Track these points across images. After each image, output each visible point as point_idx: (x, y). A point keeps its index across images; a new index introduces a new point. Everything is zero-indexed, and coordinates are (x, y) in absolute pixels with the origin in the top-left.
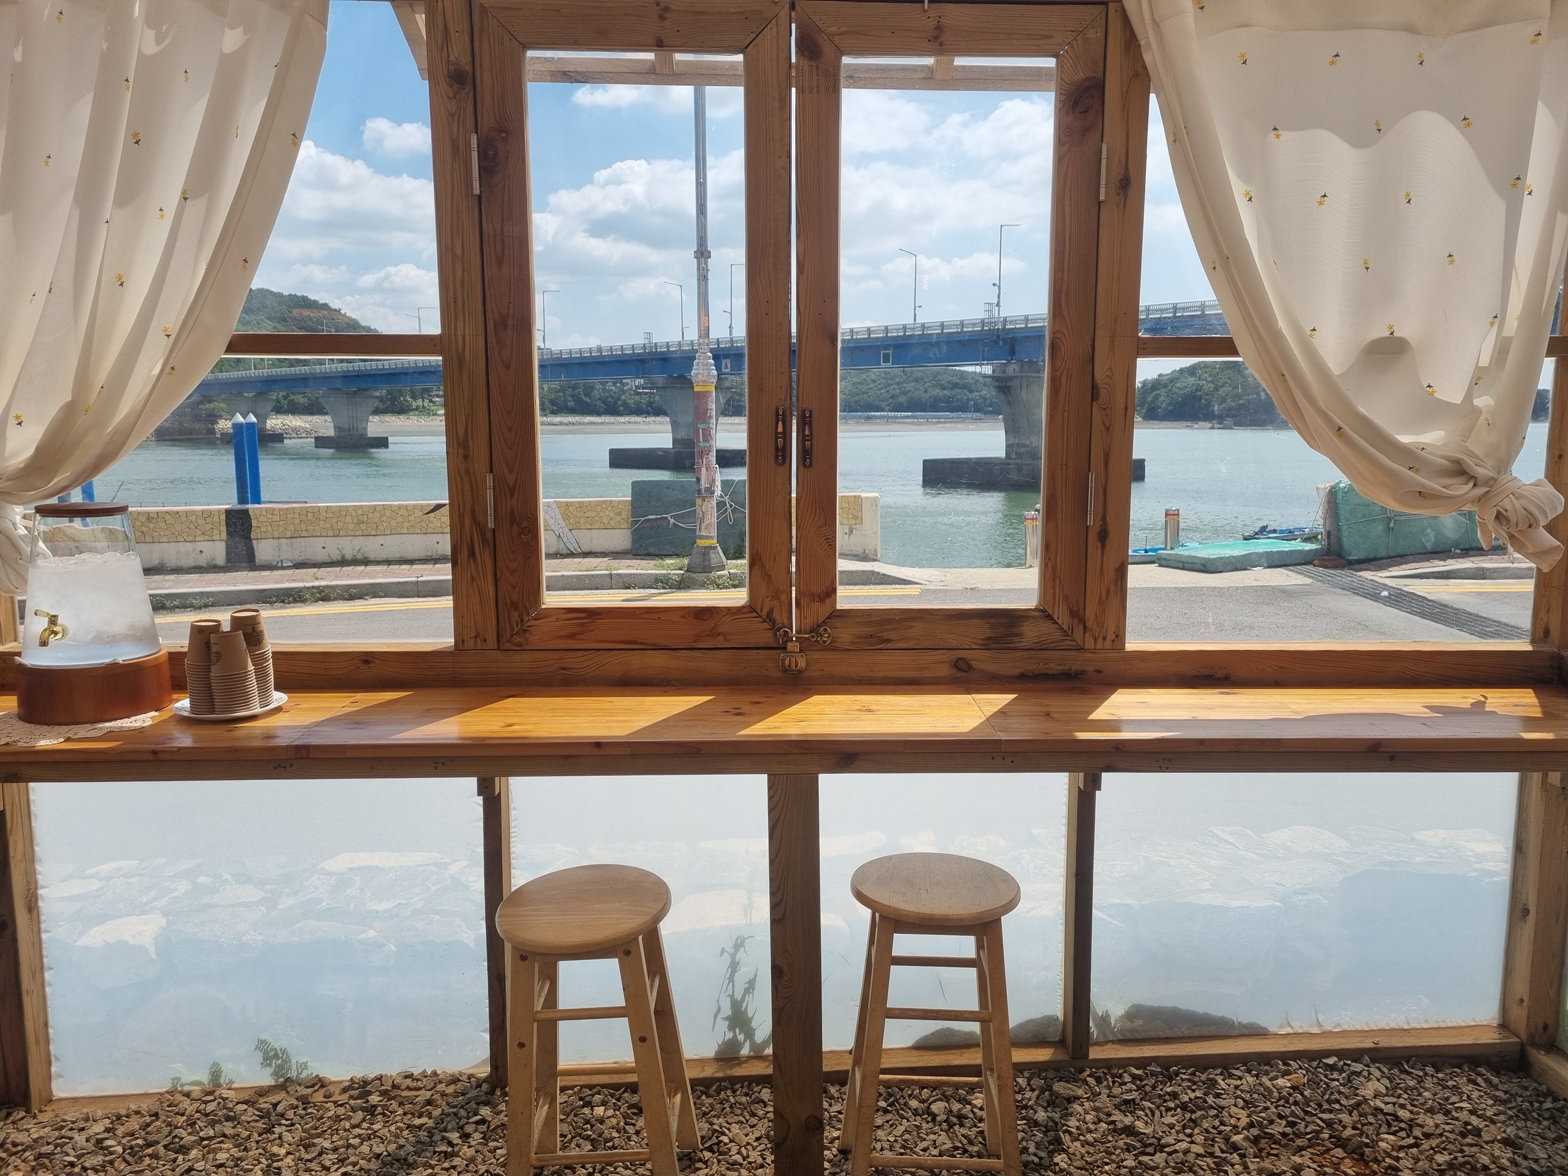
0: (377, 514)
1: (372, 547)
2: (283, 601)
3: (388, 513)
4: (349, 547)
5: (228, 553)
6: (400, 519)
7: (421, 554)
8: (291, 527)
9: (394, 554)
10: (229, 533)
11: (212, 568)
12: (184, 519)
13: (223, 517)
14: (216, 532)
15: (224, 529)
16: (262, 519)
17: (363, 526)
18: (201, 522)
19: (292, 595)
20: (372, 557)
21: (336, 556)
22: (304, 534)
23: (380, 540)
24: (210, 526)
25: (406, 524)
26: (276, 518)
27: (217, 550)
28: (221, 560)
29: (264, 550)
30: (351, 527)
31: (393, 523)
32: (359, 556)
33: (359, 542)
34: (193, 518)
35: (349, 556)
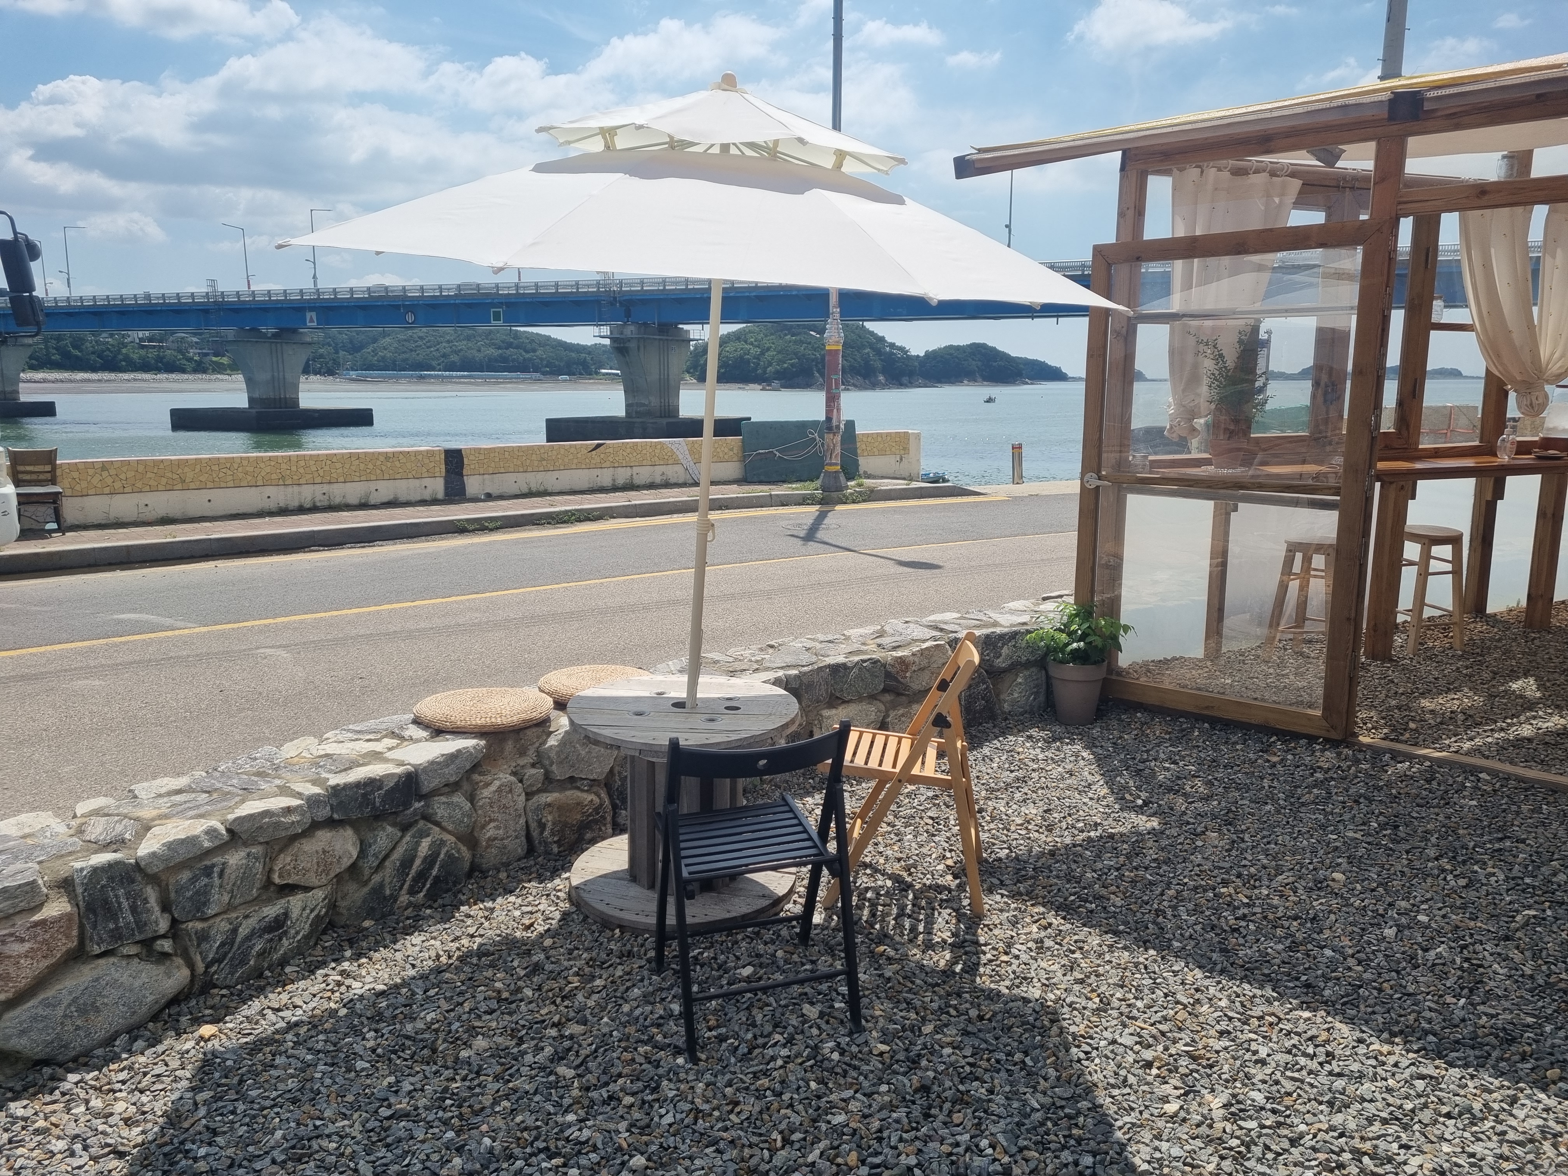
0: (554, 453)
1: (550, 480)
2: (549, 523)
3: (562, 451)
4: (535, 480)
5: (446, 488)
6: (571, 457)
7: (585, 486)
8: (493, 465)
9: (567, 488)
10: (447, 471)
11: (435, 502)
12: (413, 458)
13: (443, 456)
14: (437, 469)
15: (443, 467)
16: (472, 457)
17: (544, 463)
18: (426, 461)
19: (553, 519)
20: (550, 490)
21: (525, 490)
22: (502, 470)
23: (556, 474)
24: (433, 464)
25: (575, 461)
26: (482, 457)
27: (437, 486)
28: (441, 495)
29: (473, 484)
30: (536, 463)
31: (566, 460)
32: (542, 489)
33: (541, 476)
34: (420, 457)
35: (534, 490)
